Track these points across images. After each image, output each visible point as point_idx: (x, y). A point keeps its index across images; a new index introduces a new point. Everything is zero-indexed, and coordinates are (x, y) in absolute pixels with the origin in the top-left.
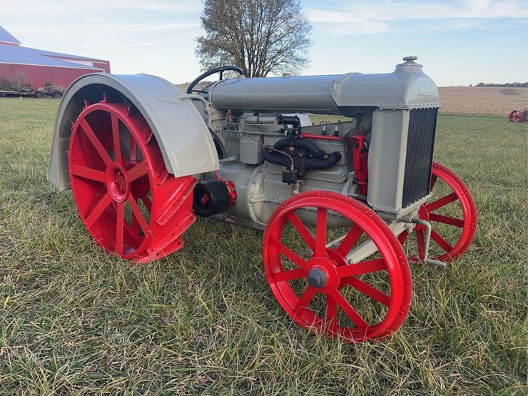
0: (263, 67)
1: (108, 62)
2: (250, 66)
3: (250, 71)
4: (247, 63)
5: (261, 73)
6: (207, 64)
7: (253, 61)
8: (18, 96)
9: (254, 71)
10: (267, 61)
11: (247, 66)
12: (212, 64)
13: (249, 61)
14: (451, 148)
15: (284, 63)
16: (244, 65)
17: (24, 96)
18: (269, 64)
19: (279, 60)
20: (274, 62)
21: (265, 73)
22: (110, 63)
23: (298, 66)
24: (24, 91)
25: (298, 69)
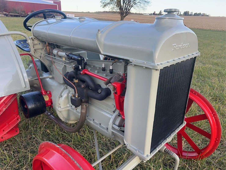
0: (129, 5)
1: (60, 1)
2: (123, 5)
3: (123, 7)
4: (122, 3)
5: (128, 8)
6: (104, 3)
7: (125, 2)
8: (19, 16)
9: (125, 7)
10: (131, 2)
11: (122, 4)
12: (106, 3)
13: (123, 2)
14: (214, 52)
15: (139, 3)
16: (121, 4)
17: (22, 16)
18: (132, 4)
19: (137, 2)
20: (135, 3)
21: (130, 8)
22: (61, 2)
23: (146, 5)
24: (22, 14)
25: (146, 6)
